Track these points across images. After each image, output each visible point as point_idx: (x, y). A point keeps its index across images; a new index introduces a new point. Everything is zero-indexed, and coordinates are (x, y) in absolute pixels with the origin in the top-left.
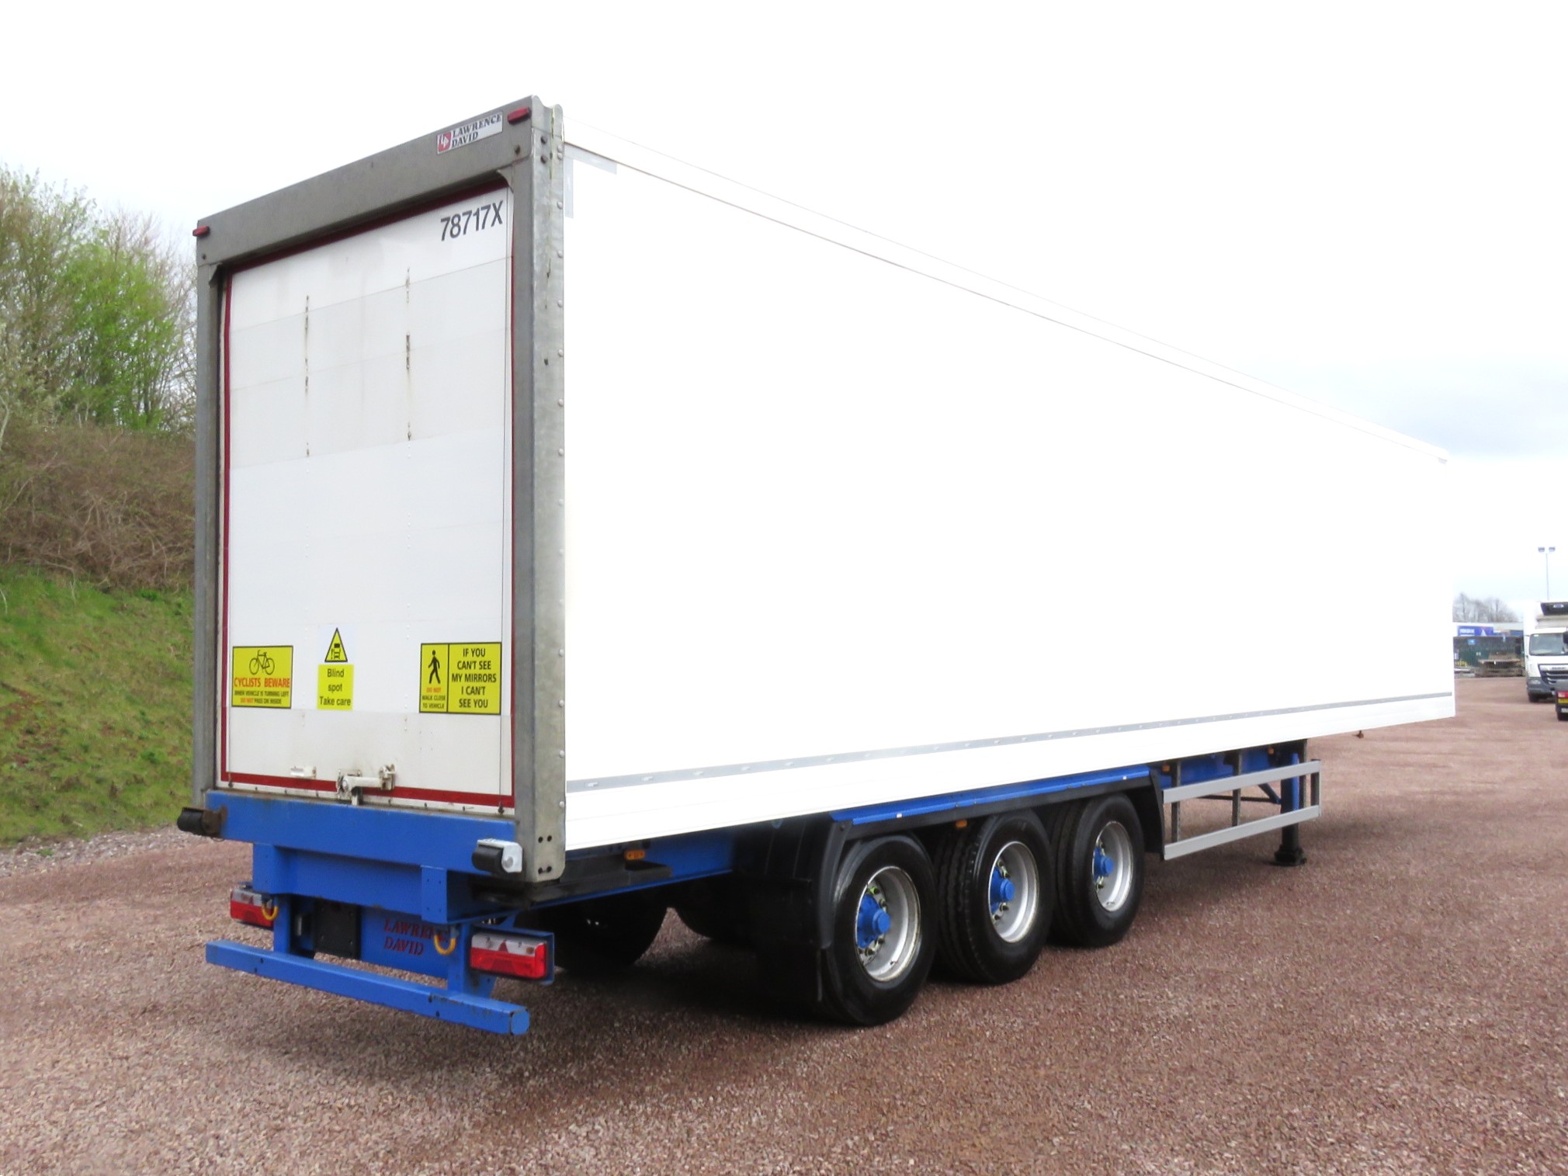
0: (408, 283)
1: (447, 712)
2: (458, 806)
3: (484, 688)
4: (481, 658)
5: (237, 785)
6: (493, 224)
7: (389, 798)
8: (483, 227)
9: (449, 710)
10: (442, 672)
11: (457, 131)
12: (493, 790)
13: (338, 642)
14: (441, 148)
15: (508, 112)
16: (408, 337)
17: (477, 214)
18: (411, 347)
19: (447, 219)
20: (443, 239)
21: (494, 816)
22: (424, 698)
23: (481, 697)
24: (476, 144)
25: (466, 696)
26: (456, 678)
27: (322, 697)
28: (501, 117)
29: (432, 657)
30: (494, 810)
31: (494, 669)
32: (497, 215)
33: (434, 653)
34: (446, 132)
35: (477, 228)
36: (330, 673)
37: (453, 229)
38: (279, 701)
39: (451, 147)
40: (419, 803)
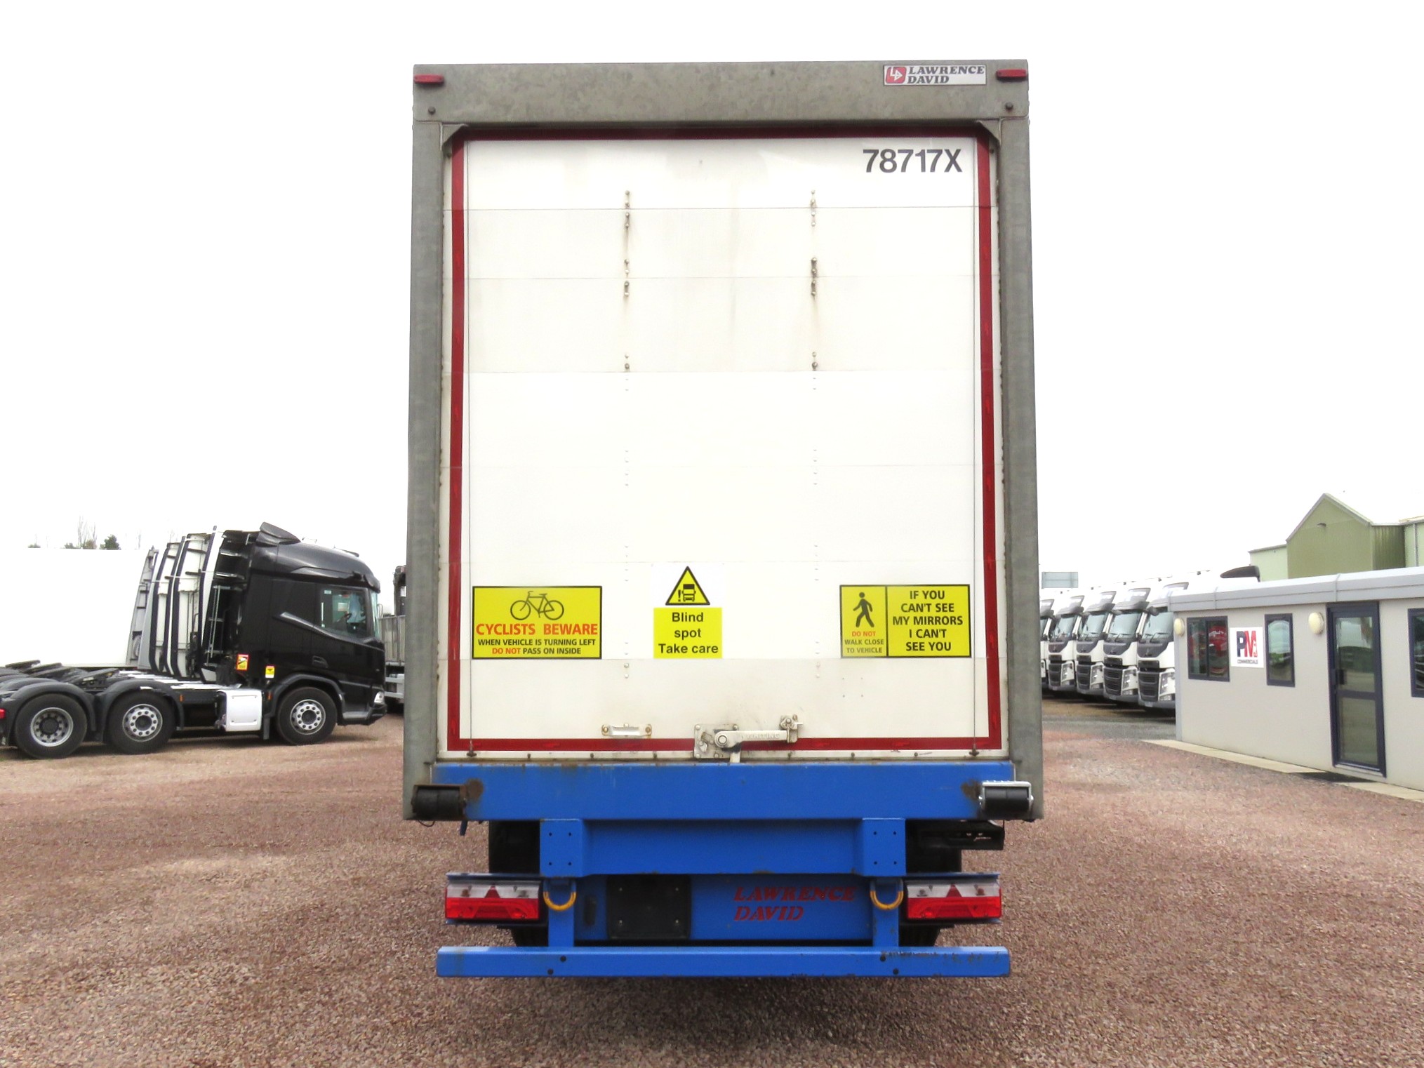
0: (813, 205)
1: (888, 656)
2: (908, 753)
3: (944, 631)
4: (937, 600)
5: (482, 754)
6: (948, 169)
7: (789, 752)
8: (933, 169)
9: (890, 655)
10: (877, 614)
11: (916, 69)
12: (962, 730)
13: (691, 582)
14: (891, 79)
15: (1000, 68)
16: (814, 263)
17: (922, 154)
18: (820, 273)
19: (876, 152)
20: (869, 169)
21: (965, 759)
22: (847, 642)
23: (940, 639)
24: (943, 87)
25: (915, 639)
26: (898, 621)
27: (662, 645)
28: (984, 70)
29: (859, 599)
30: (966, 753)
31: (961, 610)
32: (953, 161)
33: (862, 595)
34: (900, 66)
35: (923, 169)
36: (676, 617)
37: (887, 163)
38: (578, 651)
39: (906, 82)
40: (846, 753)
